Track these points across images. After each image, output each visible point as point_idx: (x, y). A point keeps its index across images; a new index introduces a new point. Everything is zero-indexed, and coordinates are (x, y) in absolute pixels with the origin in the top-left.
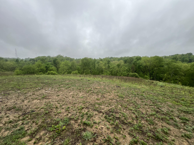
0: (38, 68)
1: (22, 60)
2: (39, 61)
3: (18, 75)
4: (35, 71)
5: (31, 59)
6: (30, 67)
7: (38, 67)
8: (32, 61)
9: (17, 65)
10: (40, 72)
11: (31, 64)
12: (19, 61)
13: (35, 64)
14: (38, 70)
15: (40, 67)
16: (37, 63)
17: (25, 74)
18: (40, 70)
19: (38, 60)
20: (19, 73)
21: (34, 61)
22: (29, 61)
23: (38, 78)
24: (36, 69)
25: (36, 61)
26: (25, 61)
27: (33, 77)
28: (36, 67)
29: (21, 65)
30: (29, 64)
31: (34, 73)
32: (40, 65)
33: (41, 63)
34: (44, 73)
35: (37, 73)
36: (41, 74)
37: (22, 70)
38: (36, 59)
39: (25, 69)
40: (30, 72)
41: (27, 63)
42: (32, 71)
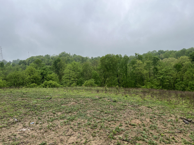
0: (29, 76)
1: (9, 64)
4: (25, 82)
5: (21, 61)
7: (30, 74)
8: (23, 65)
9: (1, 71)
10: (33, 82)
11: (21, 69)
12: (5, 65)
13: (26, 70)
14: (29, 79)
15: (33, 74)
16: (28, 68)
17: (10, 87)
18: (33, 80)
20: (2, 85)
21: (25, 65)
22: (19, 65)
23: (24, 95)
24: (27, 78)
25: (28, 65)
26: (13, 65)
27: (17, 92)
28: (27, 75)
29: (7, 71)
30: (18, 69)
31: (23, 84)
32: (32, 71)
33: (35, 67)
34: (38, 85)
35: (28, 85)
36: (34, 86)
37: (6, 80)
38: (28, 60)
39: (11, 77)
40: (18, 82)
41: (15, 67)
42: (21, 81)
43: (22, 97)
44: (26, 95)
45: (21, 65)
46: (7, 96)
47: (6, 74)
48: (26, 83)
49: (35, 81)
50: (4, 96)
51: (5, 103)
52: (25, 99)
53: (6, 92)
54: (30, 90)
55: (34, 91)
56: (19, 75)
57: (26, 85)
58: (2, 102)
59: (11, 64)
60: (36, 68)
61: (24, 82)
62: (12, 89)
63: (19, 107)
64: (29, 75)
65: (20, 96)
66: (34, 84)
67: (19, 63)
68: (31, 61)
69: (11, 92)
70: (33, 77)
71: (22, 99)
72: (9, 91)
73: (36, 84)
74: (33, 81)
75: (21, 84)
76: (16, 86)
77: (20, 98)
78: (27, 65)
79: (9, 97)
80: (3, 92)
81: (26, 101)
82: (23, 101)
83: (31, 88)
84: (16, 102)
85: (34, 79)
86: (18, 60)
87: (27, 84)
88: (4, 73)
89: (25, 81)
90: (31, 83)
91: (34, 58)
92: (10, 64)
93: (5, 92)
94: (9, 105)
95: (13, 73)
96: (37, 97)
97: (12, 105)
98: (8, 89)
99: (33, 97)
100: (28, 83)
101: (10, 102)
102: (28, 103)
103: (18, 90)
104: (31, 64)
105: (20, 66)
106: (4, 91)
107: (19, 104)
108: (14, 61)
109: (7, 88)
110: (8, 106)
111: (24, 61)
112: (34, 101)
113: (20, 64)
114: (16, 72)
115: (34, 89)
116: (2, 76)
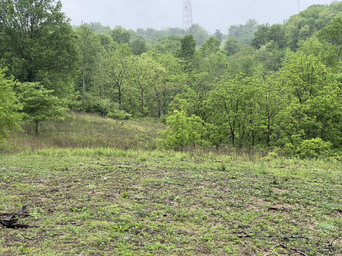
0: (295, 104)
1: (213, 42)
2: (314, 41)
3: (179, 146)
4: (275, 127)
5: (263, 29)
6: (247, 89)
7: (298, 94)
8: (270, 49)
9: (185, 76)
10: (310, 133)
11: (261, 65)
12: (197, 49)
13: (283, 72)
14: (297, 115)
15: (312, 91)
17: (217, 145)
18: (313, 121)
19: (307, 35)
20: (187, 136)
21: (281, 47)
22: (253, 48)
23: (276, 190)
24: (286, 112)
25: (294, 48)
26: (231, 49)
27: (248, 172)
28: (286, 96)
29: (205, 74)
30: (247, 66)
31: (268, 140)
32: (310, 79)
33: (326, 56)
34: (335, 147)
35: (289, 145)
36: (317, 151)
37: (204, 115)
38: (292, 26)
39: (221, 105)
40: (248, 127)
41: (239, 58)
42: (260, 123)
43: (268, 196)
44: (284, 191)
45: (263, 48)
46: (210, 187)
47: (203, 88)
48: (282, 133)
49: (320, 125)
50: (198, 185)
51: (203, 212)
52: (284, 210)
53: (203, 165)
54: (302, 171)
55: (317, 176)
56: (252, 94)
57: (282, 145)
58: (193, 209)
59: (222, 46)
60: (330, 62)
61: (272, 130)
62: (224, 158)
63: (261, 243)
64: (297, 99)
65: (258, 192)
66: (318, 140)
67: (254, 37)
68: (304, 29)
69: (224, 169)
70: (315, 107)
71: (269, 204)
72: (216, 166)
73: (327, 144)
74: (314, 127)
75: (259, 140)
76: (241, 146)
77: (260, 201)
78: (288, 49)
79: (215, 190)
80: (194, 165)
81: (286, 216)
82: (274, 215)
83: (303, 158)
84: (244, 217)
85: (320, 118)
86: (251, 23)
87: (286, 138)
88: (194, 84)
89: (278, 124)
90: (302, 137)
91: (321, 14)
92: (218, 44)
93: (199, 166)
94: (220, 225)
95: (231, 84)
96: (333, 206)
97: (231, 227)
98: (210, 153)
99: (318, 203)
100: (289, 135)
101: (223, 213)
102: (295, 230)
103: (249, 164)
104: (305, 43)
105: (257, 51)
106: (197, 162)
107: (259, 229)
108: (236, 31)
109: (206, 149)
110: (213, 228)
111: (276, 29)
112: (323, 224)
113: (256, 44)
114: (240, 79)
115: (318, 166)
116: (187, 94)
